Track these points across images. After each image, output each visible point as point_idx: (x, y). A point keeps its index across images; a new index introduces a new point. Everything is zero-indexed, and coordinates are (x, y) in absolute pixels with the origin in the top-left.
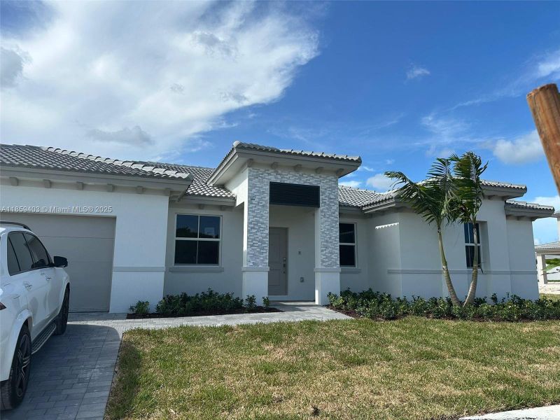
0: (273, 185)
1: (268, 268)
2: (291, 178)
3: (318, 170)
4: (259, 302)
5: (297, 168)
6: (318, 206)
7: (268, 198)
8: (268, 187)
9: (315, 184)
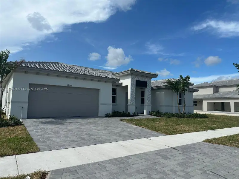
0: (137, 81)
1: (135, 105)
2: (141, 79)
3: (147, 77)
4: (131, 114)
5: (142, 76)
6: (147, 87)
7: (135, 85)
8: (135, 81)
9: (146, 81)
